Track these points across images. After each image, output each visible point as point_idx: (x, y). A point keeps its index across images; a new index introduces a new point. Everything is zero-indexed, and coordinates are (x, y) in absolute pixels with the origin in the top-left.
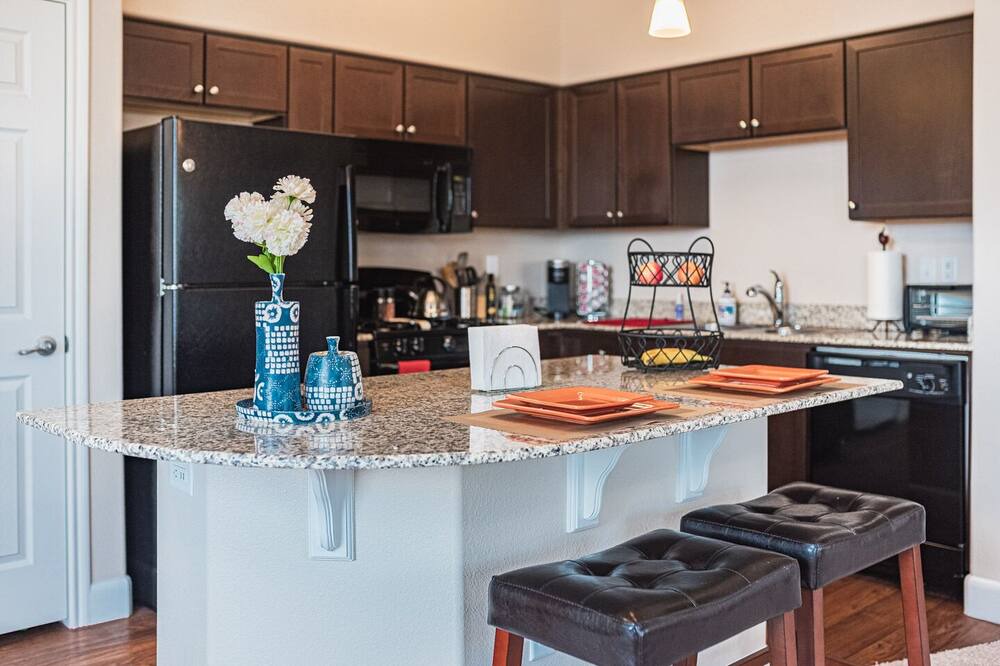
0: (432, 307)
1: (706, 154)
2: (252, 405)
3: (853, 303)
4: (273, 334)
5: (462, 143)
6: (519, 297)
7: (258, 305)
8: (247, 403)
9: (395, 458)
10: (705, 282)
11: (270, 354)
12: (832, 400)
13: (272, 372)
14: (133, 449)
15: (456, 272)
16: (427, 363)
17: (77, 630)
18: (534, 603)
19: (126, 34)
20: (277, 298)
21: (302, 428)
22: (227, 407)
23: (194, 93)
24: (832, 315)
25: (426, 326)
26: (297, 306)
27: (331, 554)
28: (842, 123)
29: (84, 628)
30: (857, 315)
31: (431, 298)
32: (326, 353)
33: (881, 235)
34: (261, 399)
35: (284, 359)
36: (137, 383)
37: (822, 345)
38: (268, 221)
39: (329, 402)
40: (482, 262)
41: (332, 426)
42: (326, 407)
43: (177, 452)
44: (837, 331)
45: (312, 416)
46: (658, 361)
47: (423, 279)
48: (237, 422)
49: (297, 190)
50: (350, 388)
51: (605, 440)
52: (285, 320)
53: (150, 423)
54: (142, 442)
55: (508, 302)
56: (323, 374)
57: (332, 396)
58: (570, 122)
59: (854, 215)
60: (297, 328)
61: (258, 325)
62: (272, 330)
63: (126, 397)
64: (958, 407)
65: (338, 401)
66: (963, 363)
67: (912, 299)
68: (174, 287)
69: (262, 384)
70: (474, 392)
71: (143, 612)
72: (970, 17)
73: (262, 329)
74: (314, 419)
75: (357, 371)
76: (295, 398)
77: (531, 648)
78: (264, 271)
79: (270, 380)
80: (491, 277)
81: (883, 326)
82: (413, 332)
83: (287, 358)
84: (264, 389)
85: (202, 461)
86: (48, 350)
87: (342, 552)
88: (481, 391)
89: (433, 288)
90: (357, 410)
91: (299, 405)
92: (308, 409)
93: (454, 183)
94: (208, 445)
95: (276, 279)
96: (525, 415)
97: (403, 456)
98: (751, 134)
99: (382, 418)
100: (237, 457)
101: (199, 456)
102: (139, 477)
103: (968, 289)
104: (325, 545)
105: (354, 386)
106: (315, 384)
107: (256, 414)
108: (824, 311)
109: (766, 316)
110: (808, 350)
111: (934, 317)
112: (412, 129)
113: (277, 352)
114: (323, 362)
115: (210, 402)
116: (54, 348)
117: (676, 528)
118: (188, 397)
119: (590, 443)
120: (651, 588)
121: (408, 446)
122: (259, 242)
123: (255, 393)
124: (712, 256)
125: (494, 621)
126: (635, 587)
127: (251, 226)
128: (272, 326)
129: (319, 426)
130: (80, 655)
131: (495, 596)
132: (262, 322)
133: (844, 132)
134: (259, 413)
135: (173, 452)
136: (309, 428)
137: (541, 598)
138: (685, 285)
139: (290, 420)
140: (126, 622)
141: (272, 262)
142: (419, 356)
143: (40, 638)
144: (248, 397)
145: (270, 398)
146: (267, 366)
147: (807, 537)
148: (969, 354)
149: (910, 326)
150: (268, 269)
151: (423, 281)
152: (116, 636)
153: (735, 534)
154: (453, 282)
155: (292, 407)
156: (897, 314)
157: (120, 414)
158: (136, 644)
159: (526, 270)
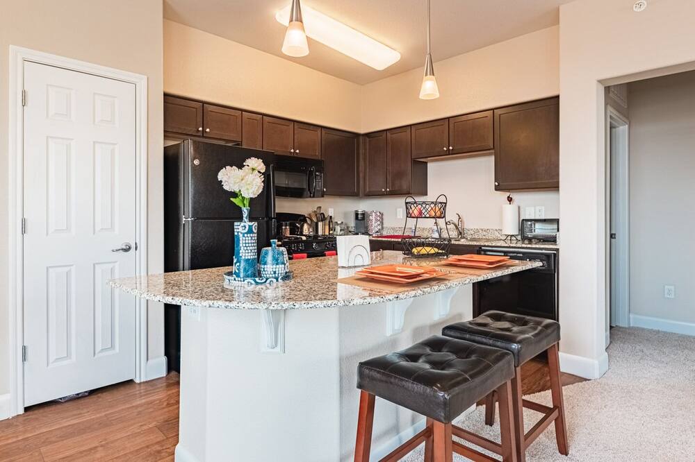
0: (306, 229)
1: (426, 163)
2: (232, 274)
3: (494, 228)
4: (244, 238)
5: (320, 158)
6: (343, 226)
7: (236, 224)
8: (230, 274)
9: (313, 303)
10: (442, 216)
11: (242, 248)
12: (515, 271)
13: (243, 257)
14: (169, 300)
15: (316, 215)
16: (306, 255)
17: (140, 383)
18: (384, 378)
19: (165, 102)
20: (246, 220)
21: (260, 286)
22: (218, 276)
23: (198, 131)
24: (484, 233)
25: (304, 238)
26: (256, 224)
27: (272, 350)
28: (492, 147)
29: (144, 382)
30: (497, 234)
31: (306, 226)
32: (270, 248)
33: (508, 197)
34: (237, 271)
35: (250, 251)
36: (171, 264)
37: (485, 246)
38: (242, 180)
39: (272, 273)
40: (326, 211)
41: (275, 285)
42: (271, 276)
43: (194, 301)
44: (488, 240)
45: (265, 280)
46: (421, 253)
47: (302, 218)
48: (224, 284)
49: (256, 165)
50: (283, 266)
51: (419, 291)
52: (250, 231)
53: (177, 285)
54: (173, 295)
55: (338, 228)
56: (269, 259)
57: (274, 270)
58: (365, 149)
59: (497, 188)
60: (256, 235)
61: (236, 234)
62: (244, 236)
63: (166, 271)
64: (552, 274)
65: (277, 272)
66: (554, 253)
67: (525, 226)
68: (189, 219)
69: (238, 264)
70: (339, 267)
71: (173, 373)
72: (558, 97)
73: (238, 236)
74: (265, 282)
75: (286, 256)
76: (255, 271)
77: (379, 401)
78: (238, 206)
79: (242, 261)
80: (331, 217)
81: (509, 238)
82: (299, 241)
83: (251, 250)
84: (239, 266)
85: (208, 306)
86: (127, 249)
87: (278, 349)
88: (343, 267)
89: (306, 221)
90: (287, 277)
91: (257, 274)
92: (261, 277)
93: (316, 175)
94: (211, 297)
95: (246, 211)
96: (371, 278)
97: (319, 302)
98: (449, 153)
99: (299, 281)
100: (227, 303)
101: (206, 303)
102: (172, 315)
103: (557, 221)
104: (270, 345)
105: (285, 264)
106: (265, 264)
107: (235, 280)
108: (481, 232)
109: (454, 234)
110: (478, 248)
111: (534, 233)
112: (298, 151)
113: (246, 246)
114: (269, 252)
115: (209, 273)
116: (130, 248)
117: (439, 334)
118: (198, 271)
119: (413, 293)
120: (442, 369)
121: (319, 296)
122: (237, 191)
123: (234, 268)
124: (446, 203)
125: (360, 386)
126: (434, 369)
127: (233, 182)
128: (244, 234)
129: (268, 285)
130: (141, 396)
131: (361, 374)
132: (238, 232)
133: (493, 151)
134: (237, 279)
135: (191, 301)
136: (263, 286)
137: (388, 376)
138: (434, 217)
139: (253, 282)
140: (164, 379)
141: (243, 202)
142: (302, 251)
143: (122, 388)
144: (231, 270)
145: (242, 271)
146: (241, 255)
147: (511, 340)
148: (557, 250)
149: (524, 238)
150: (241, 205)
151: (302, 219)
152: (159, 386)
153: (473, 337)
154: (315, 220)
155: (254, 276)
156: (516, 232)
157: (162, 281)
158: (169, 390)
159: (346, 215)
